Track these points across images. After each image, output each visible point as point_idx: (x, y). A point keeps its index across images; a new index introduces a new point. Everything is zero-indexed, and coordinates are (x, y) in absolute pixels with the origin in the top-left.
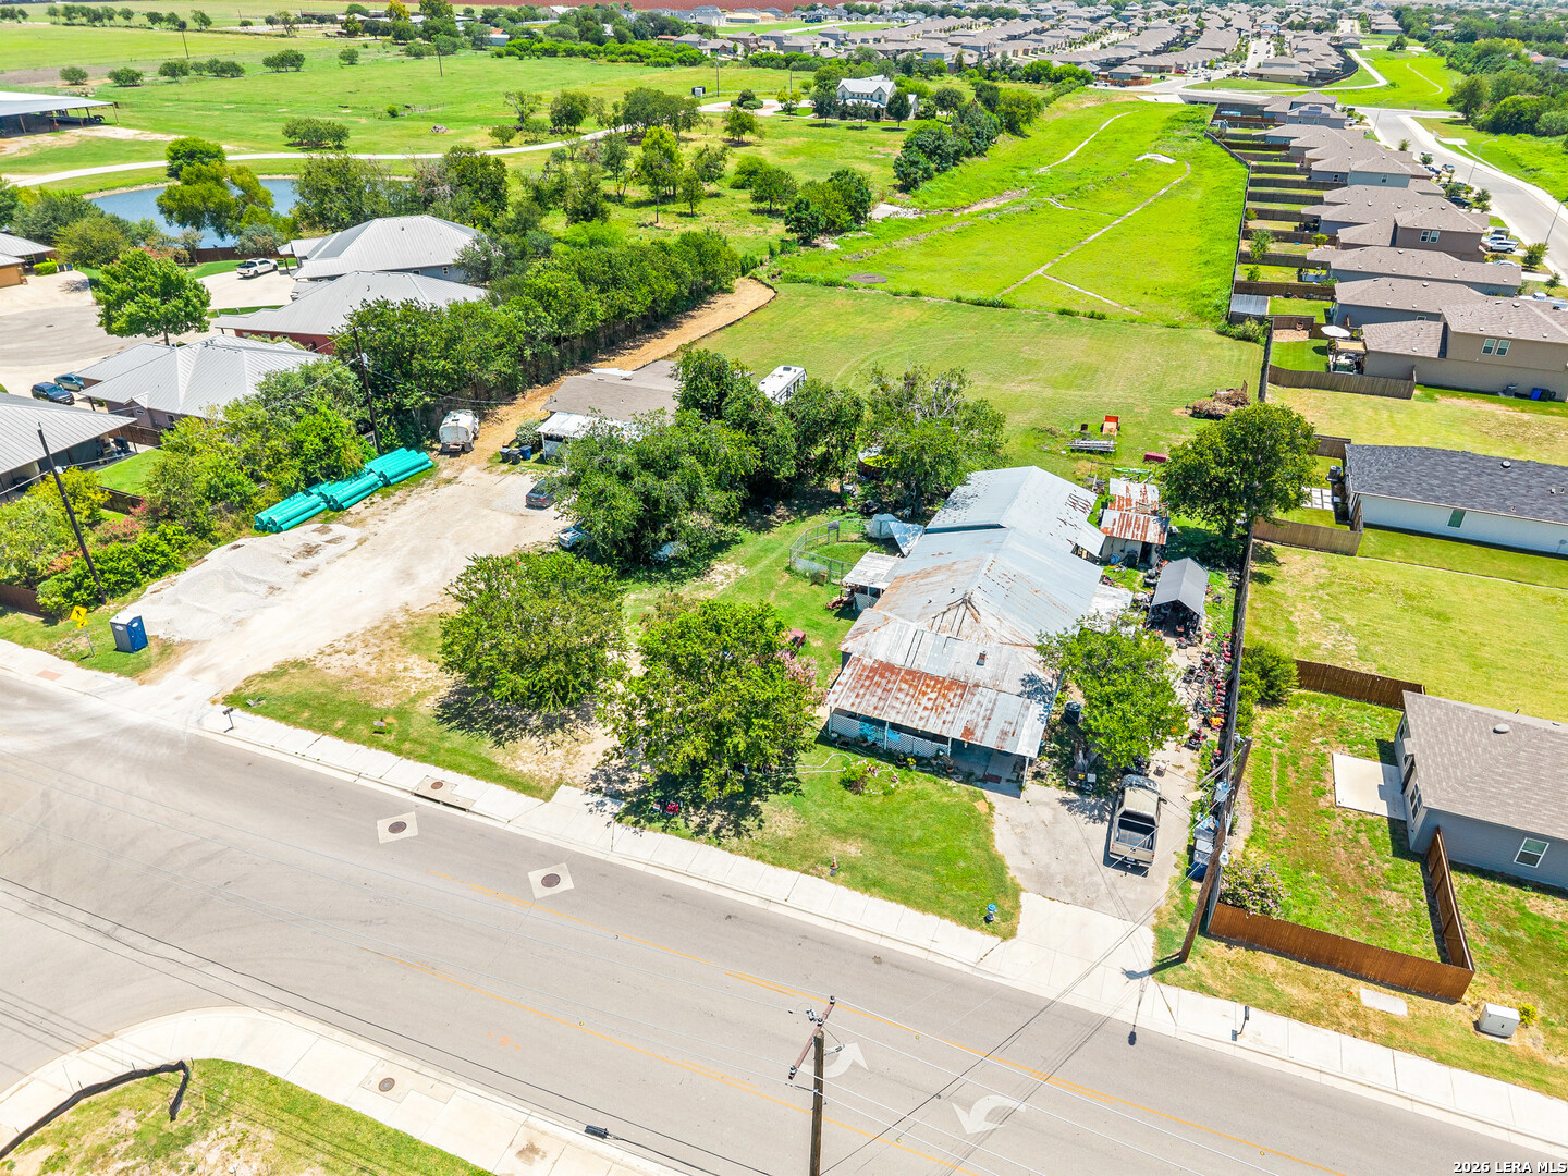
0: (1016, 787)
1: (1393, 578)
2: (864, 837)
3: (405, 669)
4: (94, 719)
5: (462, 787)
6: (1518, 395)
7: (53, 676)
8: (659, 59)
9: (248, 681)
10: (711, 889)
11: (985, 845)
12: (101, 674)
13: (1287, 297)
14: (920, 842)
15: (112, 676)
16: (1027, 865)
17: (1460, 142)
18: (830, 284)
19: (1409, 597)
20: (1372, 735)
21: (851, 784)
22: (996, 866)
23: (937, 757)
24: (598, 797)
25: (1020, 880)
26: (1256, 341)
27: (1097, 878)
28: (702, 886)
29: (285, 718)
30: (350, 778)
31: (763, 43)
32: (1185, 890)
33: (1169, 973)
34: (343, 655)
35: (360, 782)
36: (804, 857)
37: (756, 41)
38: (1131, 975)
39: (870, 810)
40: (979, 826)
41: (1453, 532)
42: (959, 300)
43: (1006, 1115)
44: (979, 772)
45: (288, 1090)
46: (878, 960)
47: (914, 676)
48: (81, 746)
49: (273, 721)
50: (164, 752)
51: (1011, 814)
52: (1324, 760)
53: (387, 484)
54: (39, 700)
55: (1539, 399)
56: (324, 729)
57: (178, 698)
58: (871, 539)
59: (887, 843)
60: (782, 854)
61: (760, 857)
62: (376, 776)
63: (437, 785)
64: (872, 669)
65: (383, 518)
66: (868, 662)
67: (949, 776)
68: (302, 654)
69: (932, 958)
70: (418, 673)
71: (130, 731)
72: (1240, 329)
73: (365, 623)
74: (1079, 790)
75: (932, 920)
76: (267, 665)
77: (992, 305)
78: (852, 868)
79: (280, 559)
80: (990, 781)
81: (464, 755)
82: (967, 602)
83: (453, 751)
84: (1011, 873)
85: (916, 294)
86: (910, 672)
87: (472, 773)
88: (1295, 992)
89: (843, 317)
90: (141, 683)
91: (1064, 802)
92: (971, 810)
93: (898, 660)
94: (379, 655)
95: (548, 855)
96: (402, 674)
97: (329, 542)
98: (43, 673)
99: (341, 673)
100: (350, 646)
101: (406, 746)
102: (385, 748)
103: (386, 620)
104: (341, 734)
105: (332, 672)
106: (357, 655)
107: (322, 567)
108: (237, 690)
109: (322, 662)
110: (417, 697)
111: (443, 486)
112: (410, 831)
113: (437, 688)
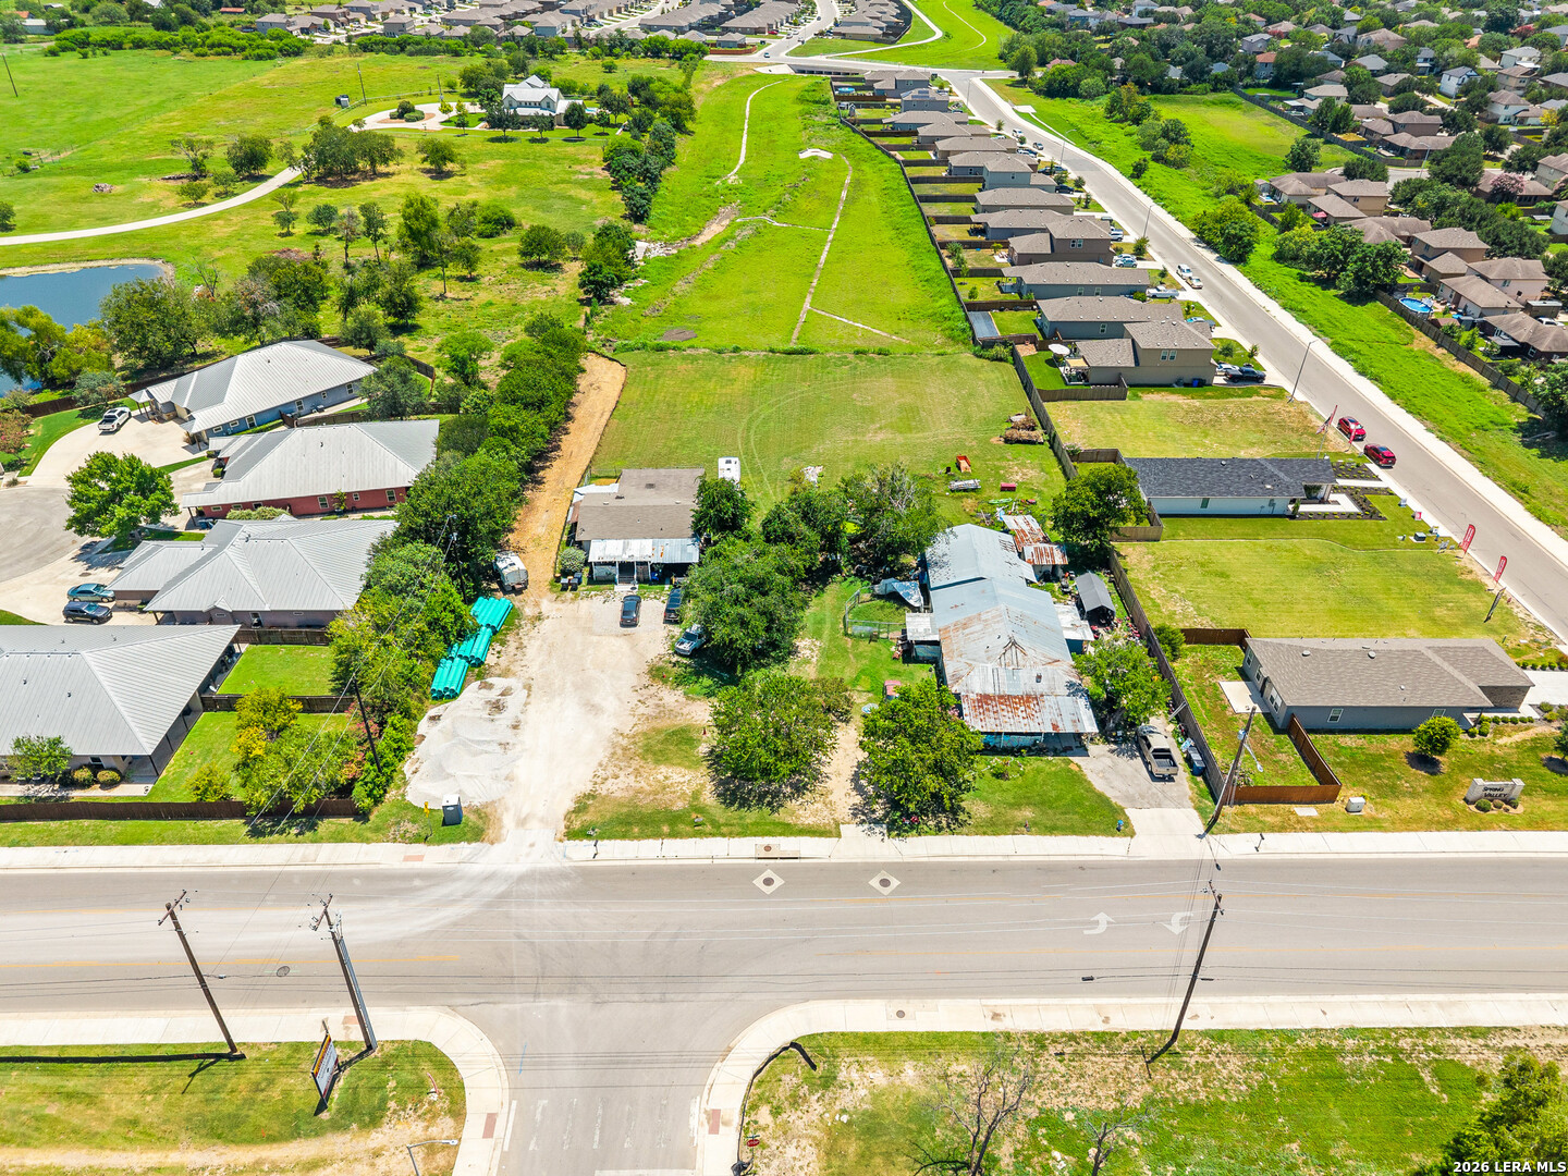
0: (1084, 752)
1: (1187, 553)
2: (1028, 804)
3: (666, 778)
4: (488, 878)
5: (785, 845)
6: (1186, 385)
7: (420, 858)
8: (257, 51)
9: (567, 817)
10: (972, 859)
11: (1090, 789)
12: (453, 845)
13: (1001, 310)
14: (1058, 798)
15: (463, 844)
16: (1118, 794)
17: (1029, 109)
18: (660, 349)
19: (1202, 565)
20: (1230, 665)
21: (999, 775)
22: (1103, 800)
23: (1035, 744)
24: (866, 826)
25: (1120, 803)
26: (1006, 361)
27: (1154, 790)
28: (966, 859)
29: (624, 836)
30: (709, 861)
31: (352, 16)
32: (1196, 783)
33: (1213, 829)
34: (611, 781)
35: (716, 862)
36: (1007, 826)
37: (344, 14)
38: (1200, 836)
39: (1020, 787)
40: (1078, 778)
41: (1204, 511)
42: (772, 351)
43: (1186, 921)
44: (1059, 747)
45: (856, 1035)
46: (1082, 868)
47: (1004, 699)
48: (503, 898)
49: (618, 841)
50: (565, 884)
51: (1091, 767)
52: (1216, 687)
53: (495, 632)
54: (433, 878)
55: (1199, 386)
56: (658, 835)
57: (532, 845)
58: (879, 597)
59: (1043, 803)
60: (994, 827)
61: (985, 833)
62: (724, 854)
63: (768, 848)
64: (979, 701)
65: (523, 663)
66: (974, 697)
67: (1045, 754)
68: (587, 788)
69: (1105, 858)
70: (676, 778)
71: (526, 878)
72: (992, 352)
73: (602, 754)
74: (1115, 743)
75: (1092, 838)
76: (570, 805)
77: (801, 352)
78: (1035, 824)
79: (485, 720)
80: (1067, 751)
81: (766, 824)
82: (1014, 643)
83: (756, 824)
84: (1113, 801)
85: (736, 350)
86: (1001, 697)
87: (780, 835)
88: (1269, 819)
89: (696, 385)
90: (492, 843)
91: (1112, 751)
92: (1070, 771)
93: (990, 691)
94: (637, 773)
95: (870, 869)
96: (668, 782)
97: (502, 695)
98: (407, 859)
99: (625, 794)
100: (609, 772)
101: (724, 829)
102: (712, 835)
103: (614, 745)
104: (674, 835)
105: (618, 794)
106: (622, 778)
107: (521, 717)
108: (567, 827)
109: (603, 790)
110: (696, 795)
111: (537, 623)
112: (778, 882)
113: (703, 785)
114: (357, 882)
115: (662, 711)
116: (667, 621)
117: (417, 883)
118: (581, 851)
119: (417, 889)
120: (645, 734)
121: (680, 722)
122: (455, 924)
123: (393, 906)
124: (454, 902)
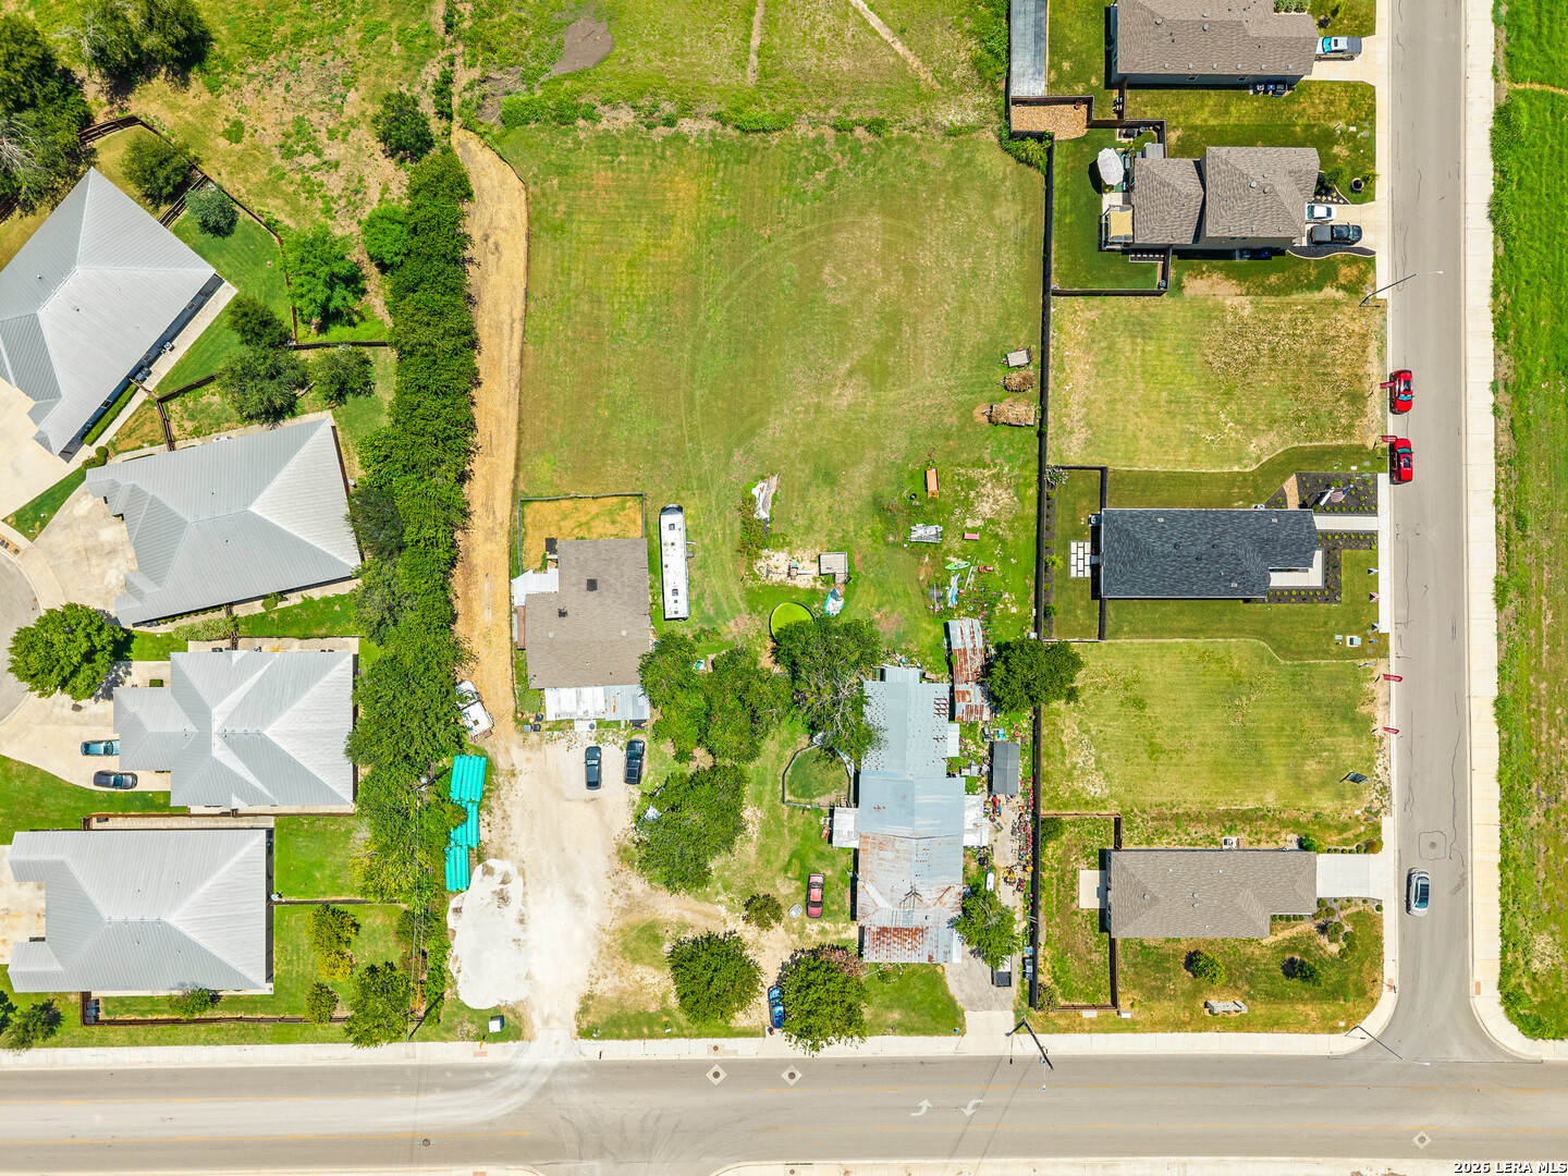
1: (1120, 665)
2: (898, 1007)
3: (642, 979)
4: (534, 1070)
5: (727, 1044)
7: (484, 1054)
9: (577, 1018)
11: (945, 992)
12: (503, 1043)
14: (921, 1001)
15: (511, 1043)
16: (964, 998)
19: (1127, 686)
20: (1097, 848)
21: (884, 978)
22: (951, 1002)
25: (963, 1007)
26: (1037, 165)
27: (991, 993)
29: (618, 1037)
30: (676, 1058)
32: (1023, 987)
33: (1020, 1030)
34: (602, 981)
35: (681, 1058)
36: (880, 1028)
38: (1008, 1035)
39: (896, 991)
40: (940, 981)
43: (977, 1106)
46: (922, 1063)
48: (546, 1087)
49: (614, 1040)
50: (585, 1076)
51: (952, 970)
52: (1075, 873)
54: (500, 1070)
56: (640, 1036)
57: (557, 1043)
59: (909, 1007)
62: (686, 1053)
63: (716, 1048)
64: (878, 933)
66: (875, 930)
68: (585, 989)
70: (649, 980)
71: (557, 1070)
73: (592, 952)
76: (576, 1006)
78: (900, 1025)
82: (914, 893)
84: (959, 1004)
86: (895, 929)
87: (725, 1035)
88: (1061, 1022)
89: (622, 235)
90: (530, 1042)
92: (935, 973)
93: (888, 925)
94: (620, 973)
95: (784, 1064)
96: (644, 982)
97: (503, 882)
98: (476, 1055)
99: (614, 995)
100: (600, 973)
101: (686, 1032)
102: (678, 1036)
103: (600, 942)
104: (652, 1036)
105: (609, 995)
106: (610, 977)
107: (524, 911)
108: (578, 1027)
109: (599, 990)
110: (664, 998)
111: (513, 780)
112: (723, 1075)
113: (668, 987)
114: (449, 1074)
115: (632, 905)
116: (627, 781)
117: (488, 1075)
118: (592, 1049)
119: (488, 1081)
120: (621, 930)
121: (647, 916)
122: (521, 1109)
123: (477, 1094)
124: (516, 1091)
